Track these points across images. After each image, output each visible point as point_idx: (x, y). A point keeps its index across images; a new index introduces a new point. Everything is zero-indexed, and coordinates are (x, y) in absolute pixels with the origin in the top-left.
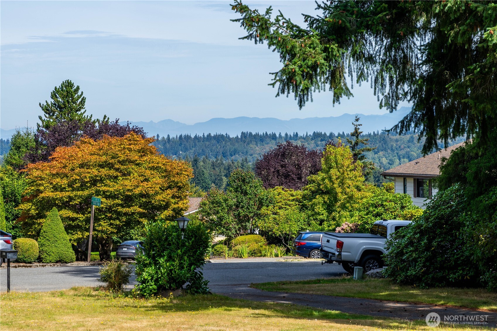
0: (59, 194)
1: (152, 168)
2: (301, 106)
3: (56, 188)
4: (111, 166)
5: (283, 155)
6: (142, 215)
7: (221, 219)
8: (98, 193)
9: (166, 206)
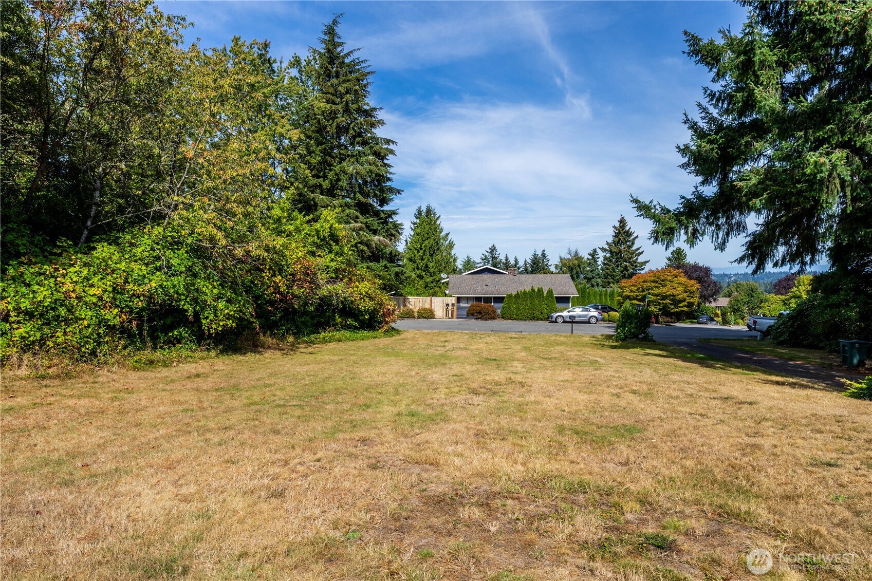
0: (632, 294)
1: (679, 283)
2: (666, 249)
3: (631, 291)
4: (657, 282)
5: (789, 280)
6: (671, 304)
7: (739, 307)
8: (649, 294)
9: (685, 300)
